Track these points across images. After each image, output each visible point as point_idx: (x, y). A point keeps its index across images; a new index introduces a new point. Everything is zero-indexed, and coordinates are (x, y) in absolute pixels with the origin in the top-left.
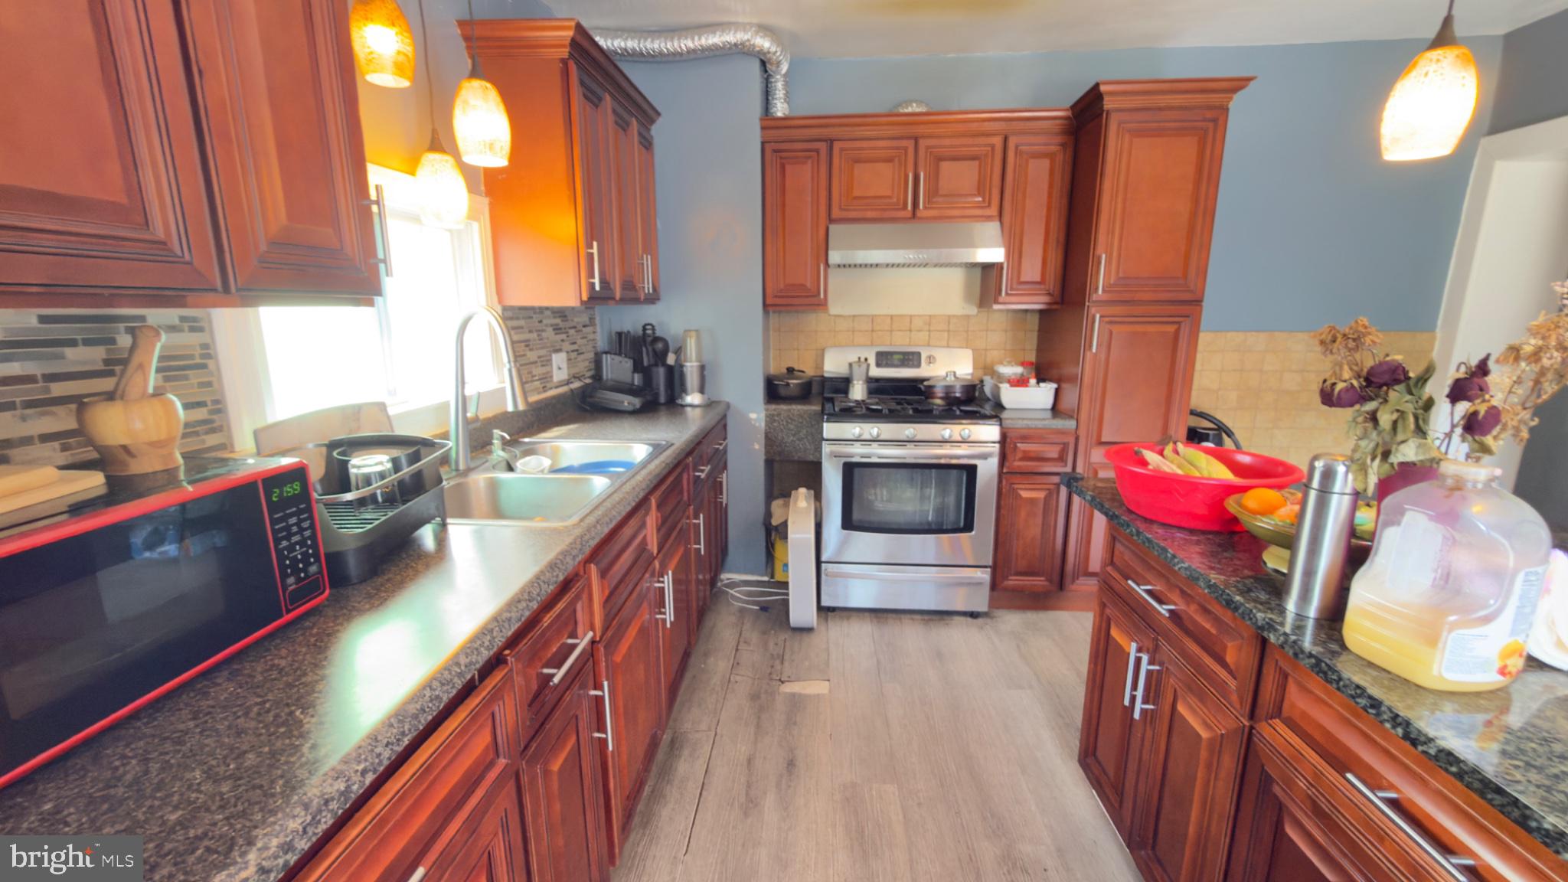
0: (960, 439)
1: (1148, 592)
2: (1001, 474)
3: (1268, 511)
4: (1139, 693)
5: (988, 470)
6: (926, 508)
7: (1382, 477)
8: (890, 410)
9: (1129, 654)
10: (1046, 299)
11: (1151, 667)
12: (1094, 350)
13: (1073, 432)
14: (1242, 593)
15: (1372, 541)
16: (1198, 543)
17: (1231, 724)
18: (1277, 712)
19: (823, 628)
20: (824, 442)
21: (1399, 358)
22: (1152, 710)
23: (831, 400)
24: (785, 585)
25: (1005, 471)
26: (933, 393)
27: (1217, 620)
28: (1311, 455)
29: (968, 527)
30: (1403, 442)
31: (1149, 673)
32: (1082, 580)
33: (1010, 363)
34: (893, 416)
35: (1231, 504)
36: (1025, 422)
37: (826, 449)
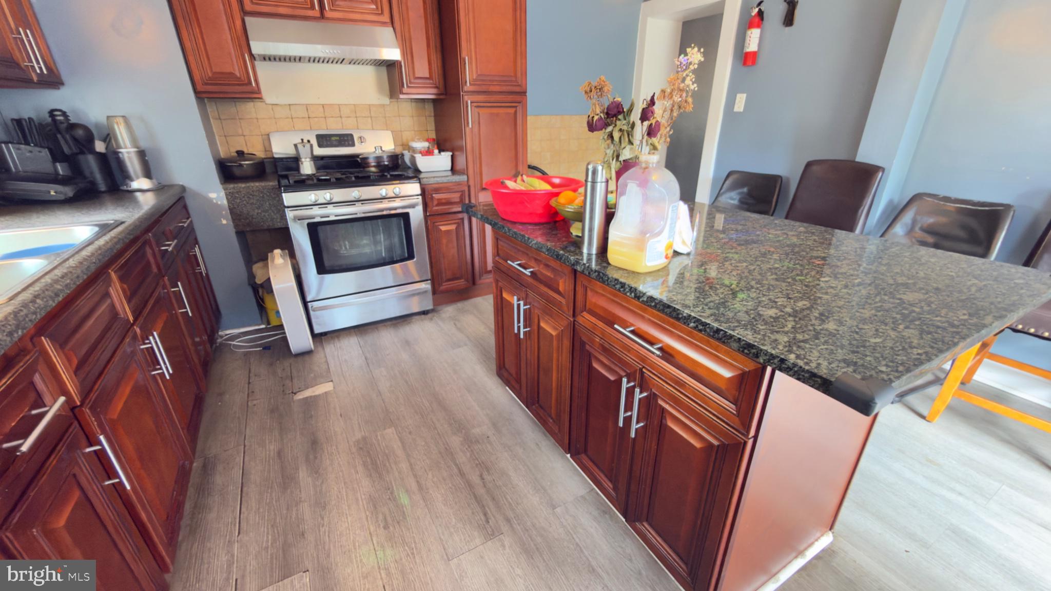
0: (394, 195)
1: (519, 265)
2: (426, 217)
3: (571, 201)
4: (522, 324)
5: (417, 215)
6: (379, 248)
7: (617, 170)
8: (336, 179)
9: (514, 304)
10: (434, 91)
11: (525, 307)
12: (470, 126)
13: (466, 183)
14: (563, 249)
15: (615, 208)
16: (540, 229)
17: (565, 323)
18: (584, 309)
19: (320, 349)
20: (286, 209)
21: (619, 99)
22: (529, 331)
23: (286, 177)
24: (281, 327)
25: (428, 214)
26: (369, 163)
27: (554, 270)
28: (586, 164)
29: (411, 256)
30: (624, 148)
31: (525, 311)
32: (485, 276)
33: (419, 140)
34: (340, 183)
35: (553, 203)
36: (436, 179)
37: (290, 214)
